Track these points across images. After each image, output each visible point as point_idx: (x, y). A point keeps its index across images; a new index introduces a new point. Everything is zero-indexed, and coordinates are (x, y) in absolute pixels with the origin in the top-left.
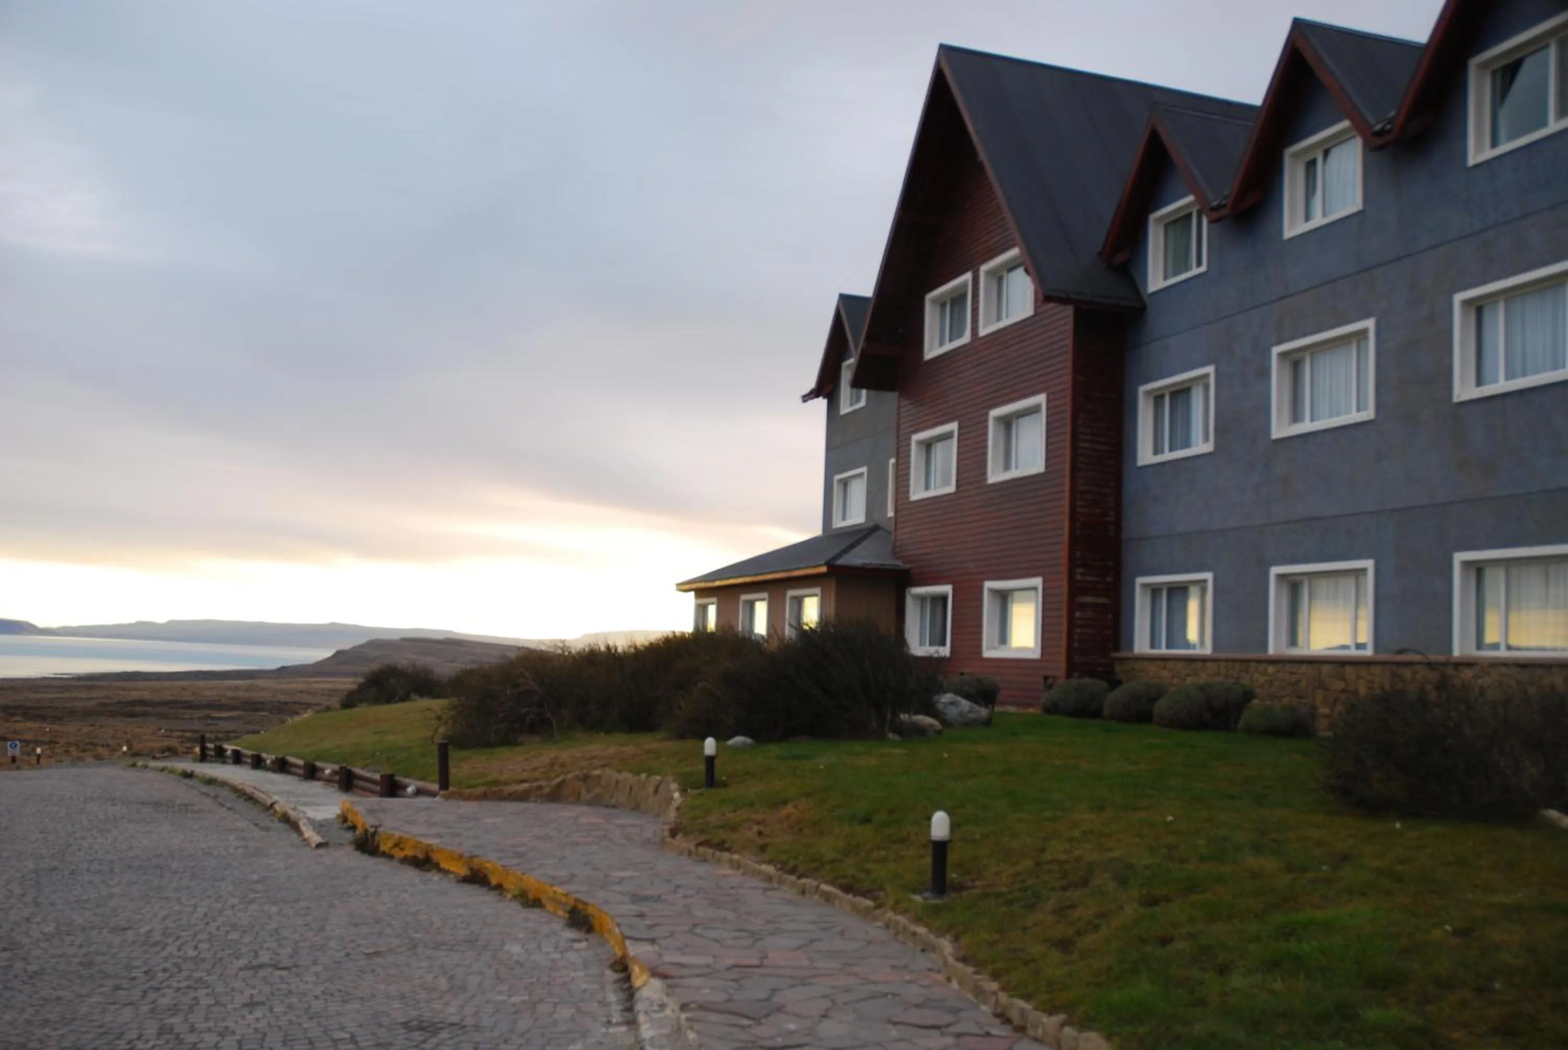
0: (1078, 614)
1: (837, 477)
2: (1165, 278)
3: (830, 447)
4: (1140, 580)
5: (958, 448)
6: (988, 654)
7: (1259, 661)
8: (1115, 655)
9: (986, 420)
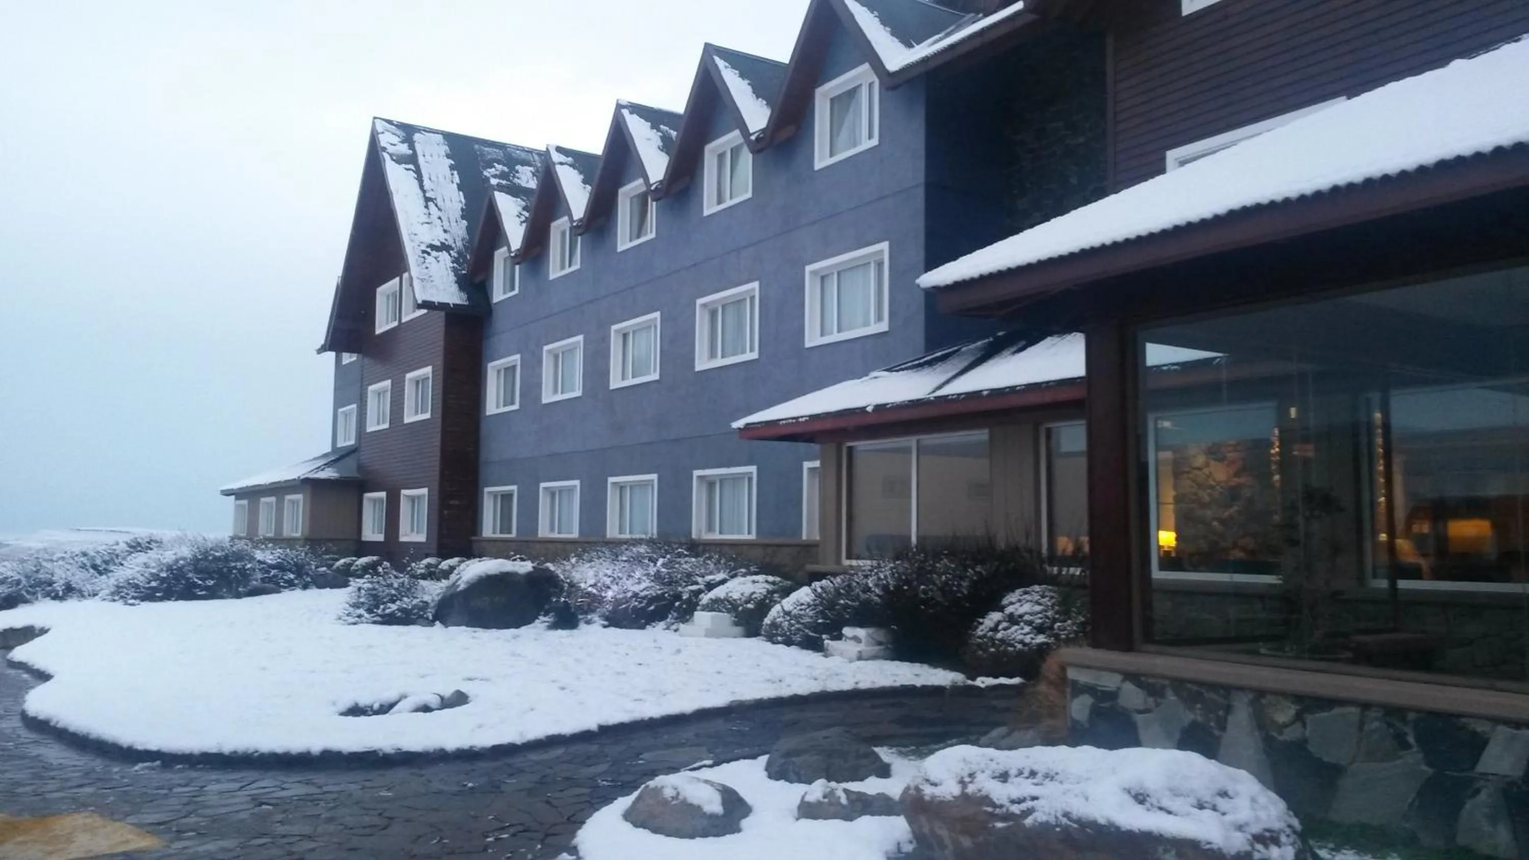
0: (446, 512)
1: (341, 410)
2: (505, 293)
3: (337, 389)
4: (487, 490)
5: (391, 398)
6: (402, 539)
7: (533, 542)
8: (474, 538)
9: (404, 381)
